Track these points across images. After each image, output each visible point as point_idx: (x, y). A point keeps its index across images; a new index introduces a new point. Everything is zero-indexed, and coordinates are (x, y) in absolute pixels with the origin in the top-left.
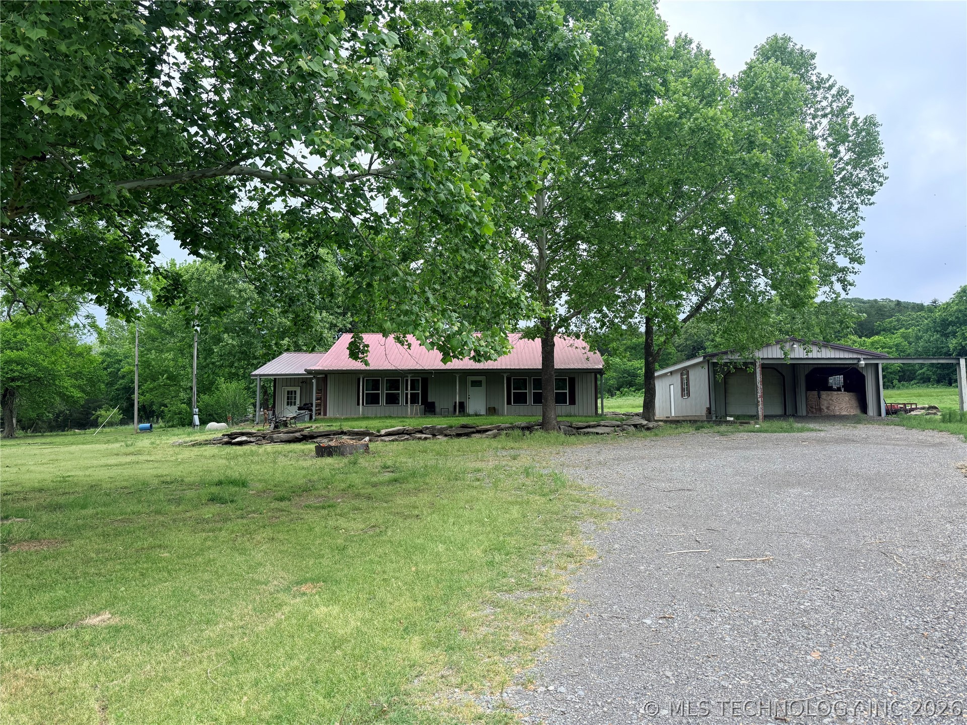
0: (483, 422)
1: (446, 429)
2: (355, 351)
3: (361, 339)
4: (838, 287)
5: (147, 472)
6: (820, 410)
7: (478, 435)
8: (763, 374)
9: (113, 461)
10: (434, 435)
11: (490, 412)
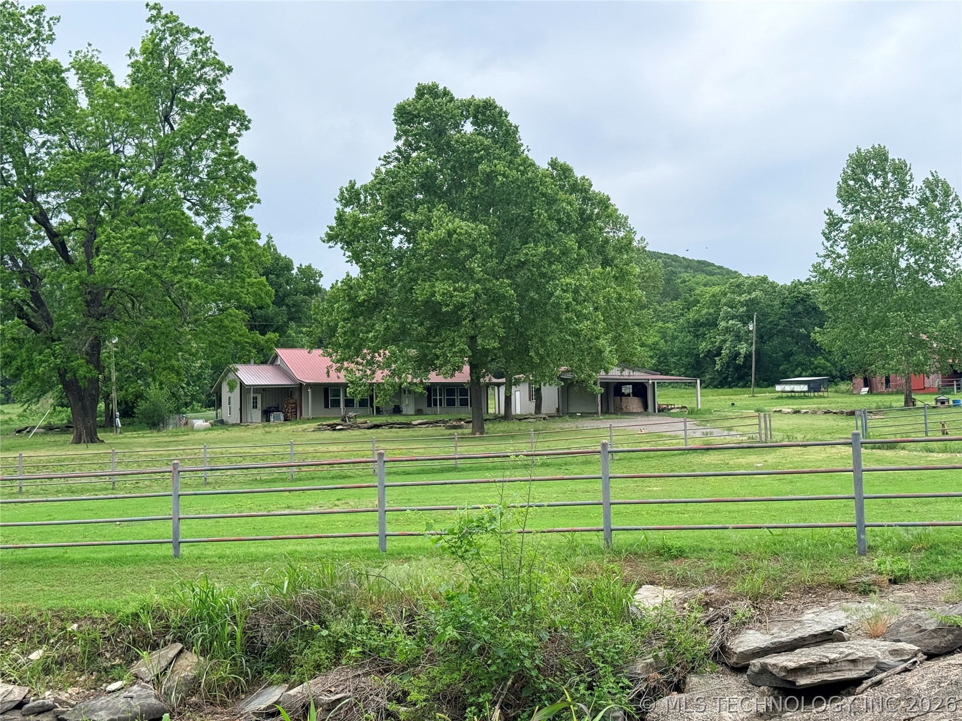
6: (622, 409)
8: (601, 388)
11: (419, 412)
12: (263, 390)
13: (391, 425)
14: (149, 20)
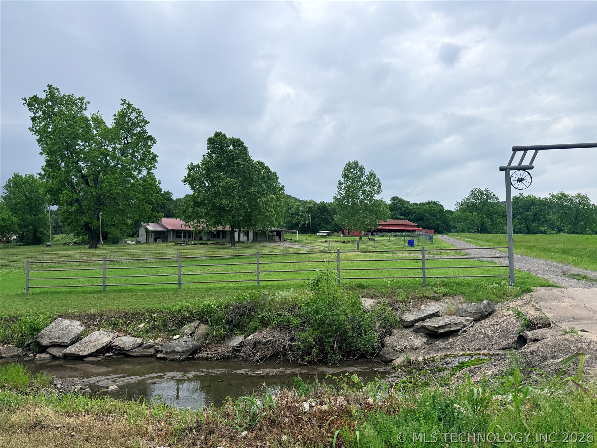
6: (273, 240)
11: (208, 240)
12: (155, 232)
13: (200, 244)
14: (122, 104)
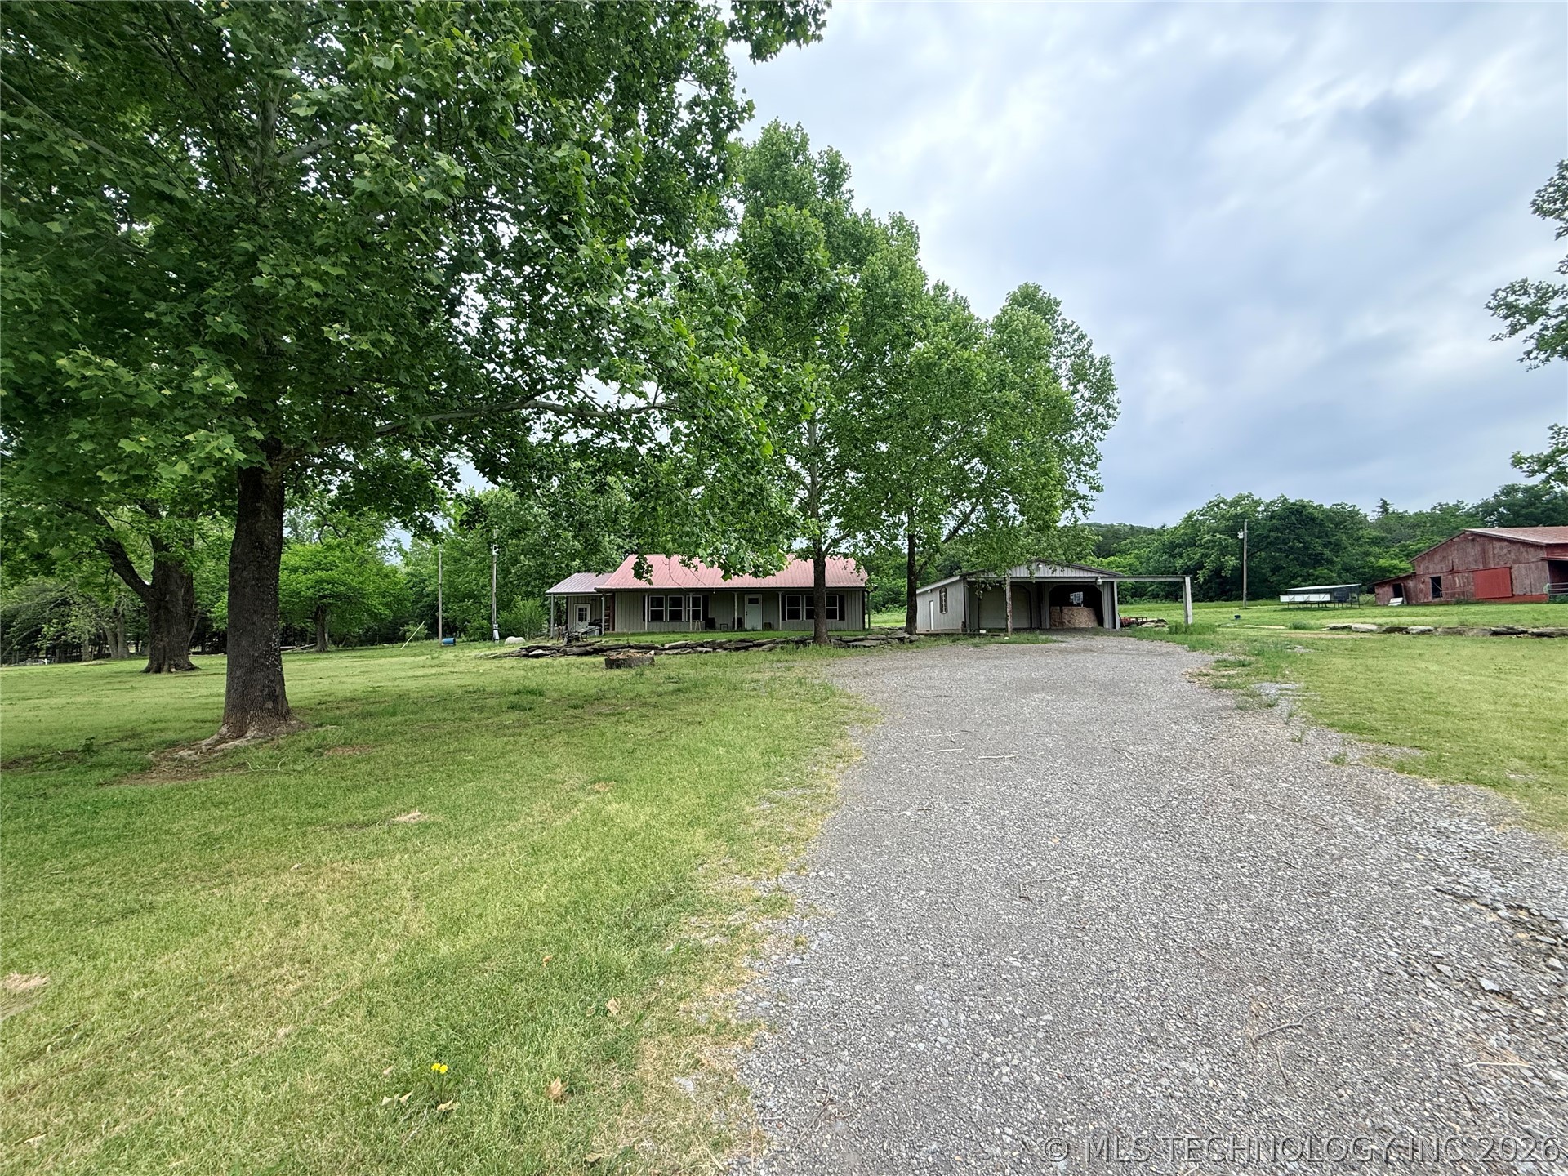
0: (759, 637)
1: (725, 643)
2: (639, 571)
3: (645, 559)
4: (1079, 512)
5: (451, 682)
6: (1062, 623)
7: (756, 649)
8: (1012, 591)
9: (419, 672)
10: (714, 649)
11: (767, 627)
